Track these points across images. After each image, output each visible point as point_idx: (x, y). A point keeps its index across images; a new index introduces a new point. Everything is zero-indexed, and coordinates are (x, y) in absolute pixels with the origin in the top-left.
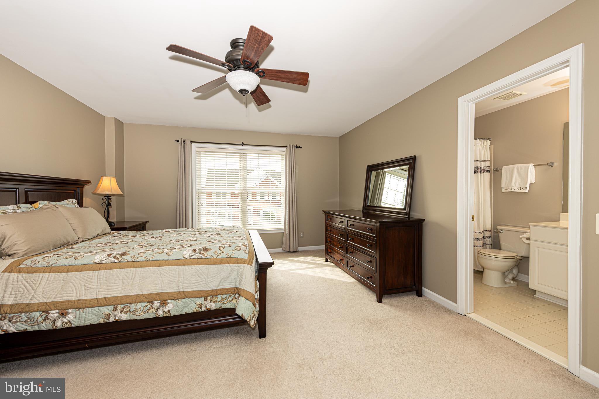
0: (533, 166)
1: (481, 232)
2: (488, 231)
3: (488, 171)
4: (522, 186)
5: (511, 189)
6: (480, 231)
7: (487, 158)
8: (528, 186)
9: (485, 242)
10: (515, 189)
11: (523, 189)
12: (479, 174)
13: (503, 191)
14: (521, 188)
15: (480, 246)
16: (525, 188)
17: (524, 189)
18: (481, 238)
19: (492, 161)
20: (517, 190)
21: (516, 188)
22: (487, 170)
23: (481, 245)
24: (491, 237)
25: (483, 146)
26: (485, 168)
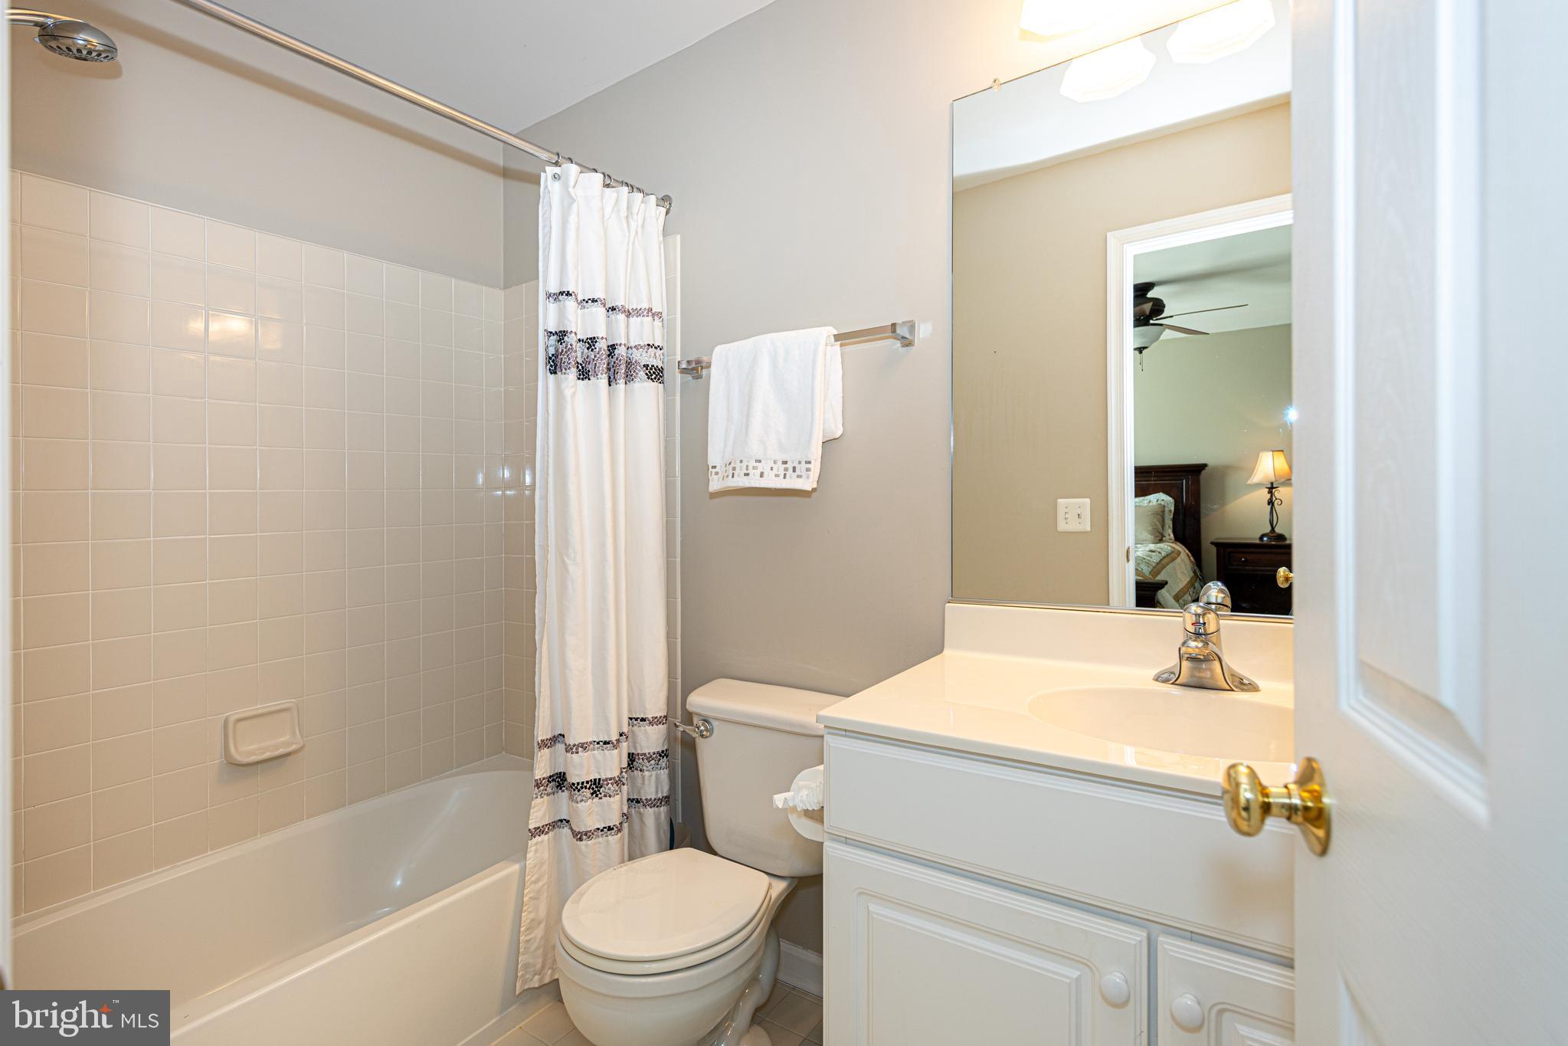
0: (837, 337)
1: (614, 737)
2: (655, 721)
3: (655, 374)
4: (792, 457)
5: (747, 475)
6: (609, 735)
7: (650, 300)
8: (816, 453)
9: (639, 793)
10: (762, 475)
11: (794, 469)
12: (602, 380)
13: (715, 485)
14: (786, 469)
15: (610, 829)
16: (804, 466)
17: (798, 472)
18: (616, 773)
19: (675, 319)
20: (771, 482)
21: (764, 467)
22: (646, 366)
23: (614, 820)
24: (663, 754)
25: (624, 221)
26: (636, 355)
